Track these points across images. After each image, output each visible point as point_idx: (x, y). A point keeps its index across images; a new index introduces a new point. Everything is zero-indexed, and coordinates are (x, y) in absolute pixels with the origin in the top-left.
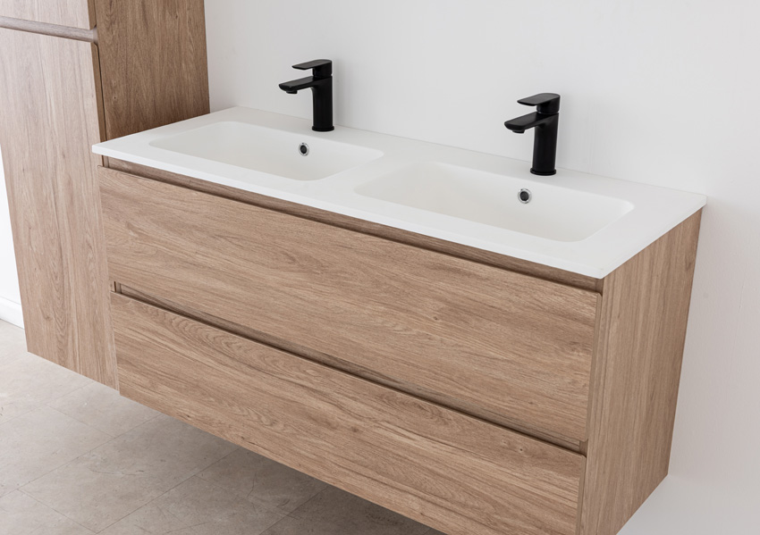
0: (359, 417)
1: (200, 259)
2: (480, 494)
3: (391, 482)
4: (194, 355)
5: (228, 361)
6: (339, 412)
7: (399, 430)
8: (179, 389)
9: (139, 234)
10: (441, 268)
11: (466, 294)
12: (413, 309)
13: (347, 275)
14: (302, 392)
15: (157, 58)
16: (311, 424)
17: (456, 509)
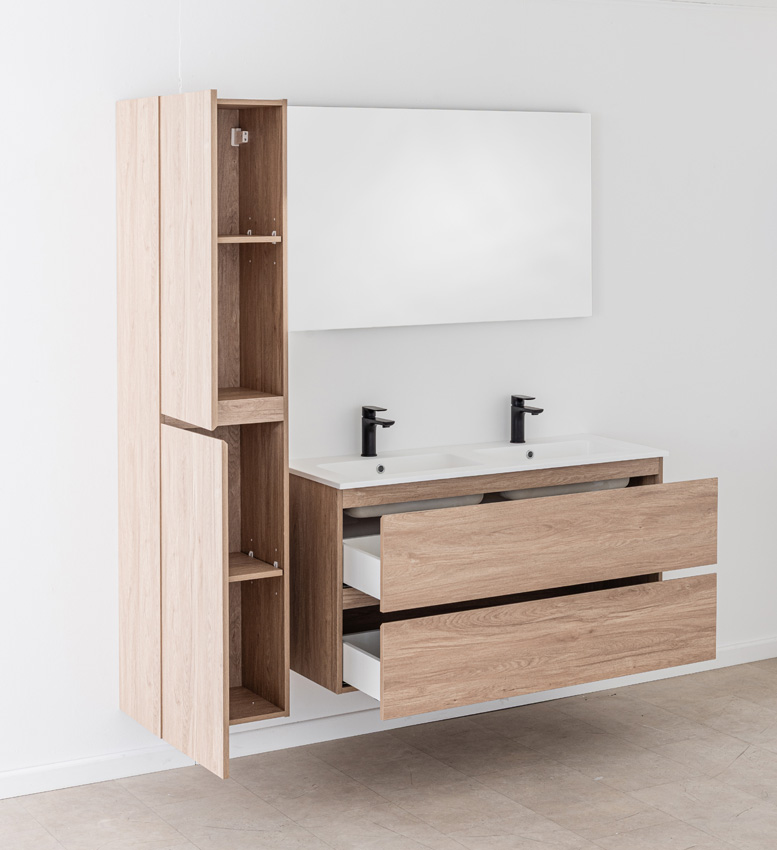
0: (594, 620)
1: (476, 557)
2: (667, 630)
3: (616, 656)
4: (465, 641)
5: (497, 630)
6: (580, 624)
7: (621, 614)
8: (448, 680)
9: (420, 558)
14: (554, 623)
16: (559, 646)
17: (655, 648)
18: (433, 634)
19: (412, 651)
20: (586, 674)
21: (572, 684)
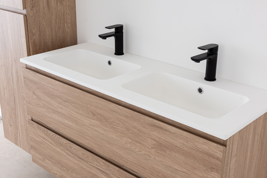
4: (58, 150)
5: (71, 154)
9: (37, 97)
10: (154, 126)
11: (165, 139)
12: (143, 142)
13: (115, 124)
15: (53, 22)
18: (45, 137)
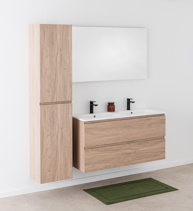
0: (136, 149)
1: (107, 134)
2: (153, 152)
3: (141, 158)
5: (112, 152)
6: (132, 150)
7: (142, 148)
8: (100, 163)
9: (94, 134)
14: (126, 150)
16: (127, 155)
17: (150, 156)
18: (97, 152)
19: (92, 156)
20: (133, 162)
21: (130, 165)
